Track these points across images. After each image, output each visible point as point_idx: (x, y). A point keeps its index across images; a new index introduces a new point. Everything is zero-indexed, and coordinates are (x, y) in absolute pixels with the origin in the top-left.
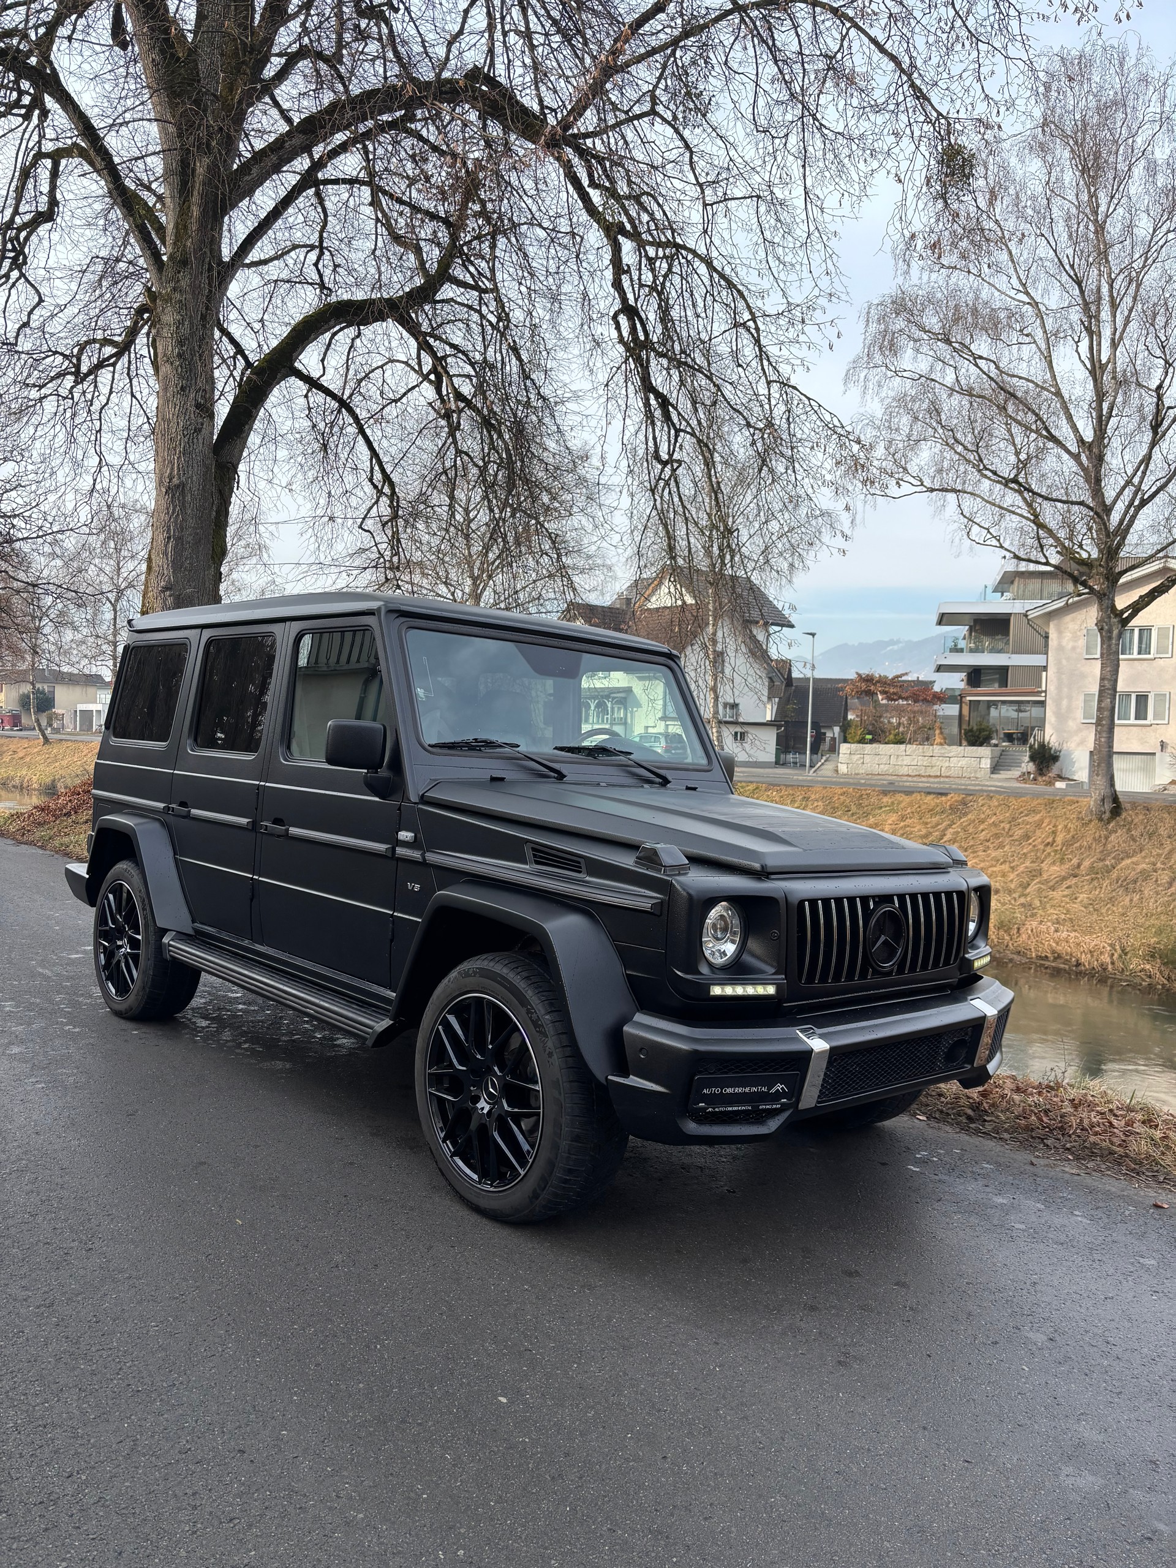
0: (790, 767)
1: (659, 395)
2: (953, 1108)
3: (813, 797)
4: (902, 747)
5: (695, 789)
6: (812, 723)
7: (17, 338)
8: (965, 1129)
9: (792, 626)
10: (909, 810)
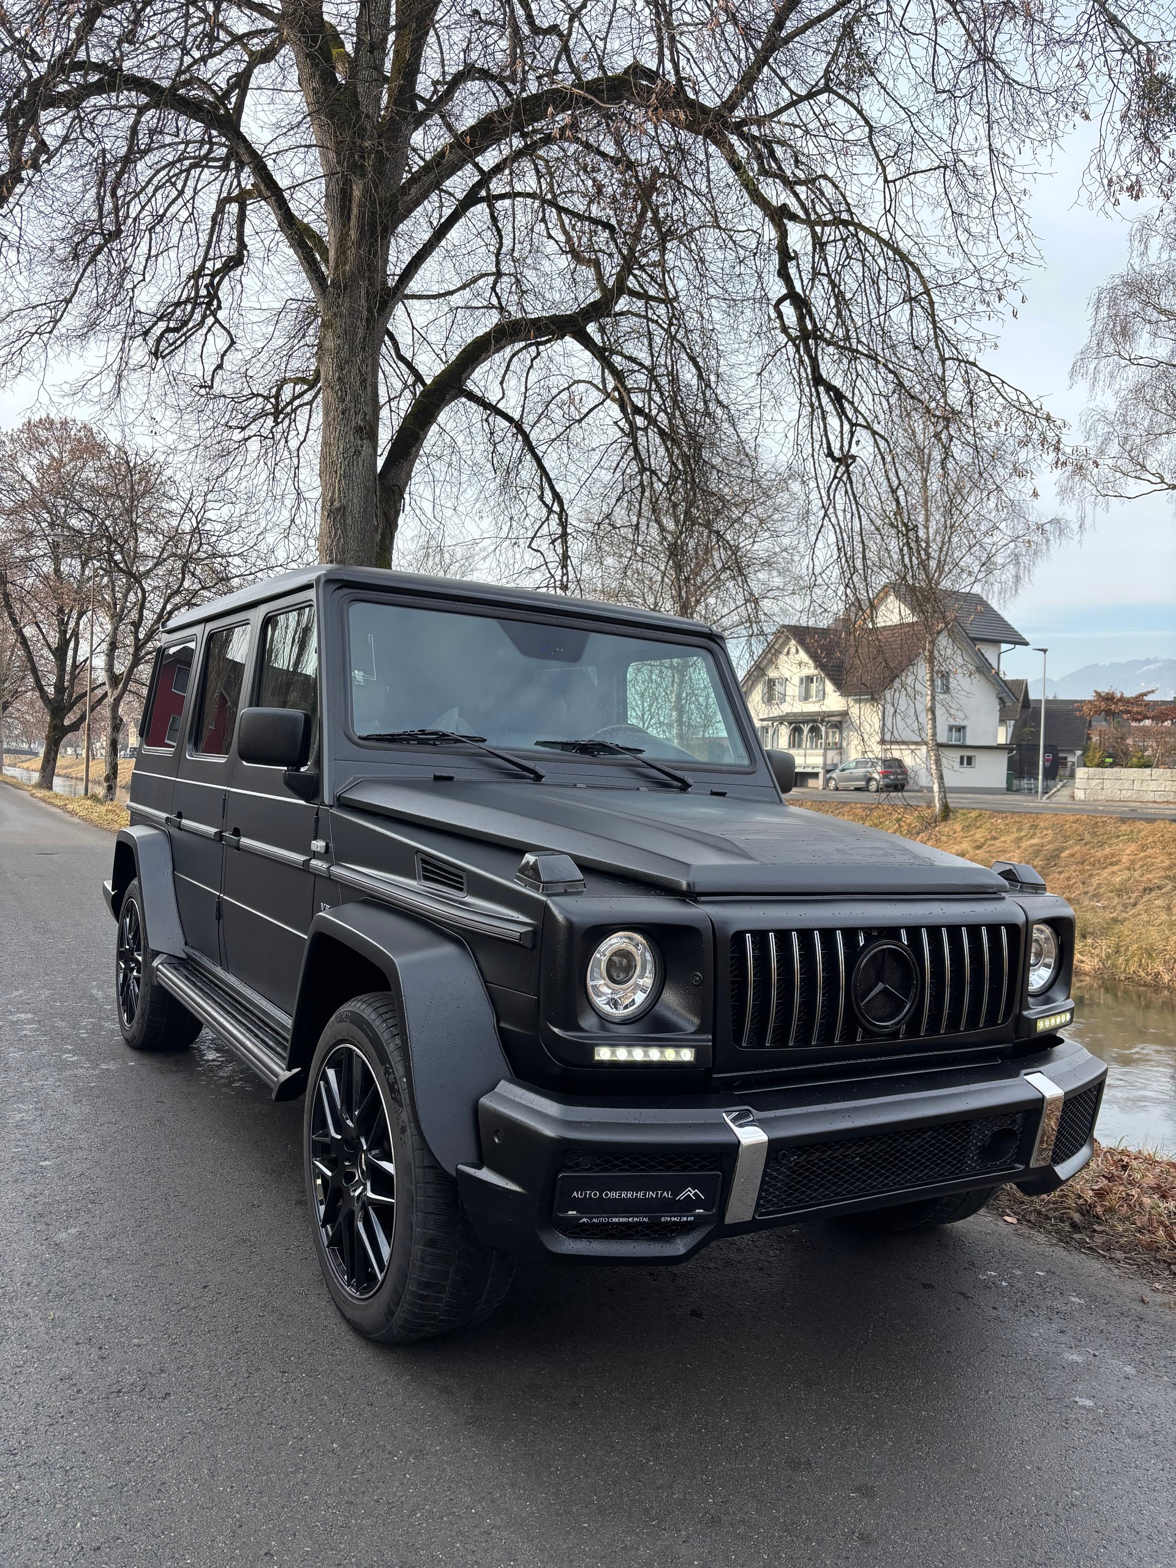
0: (1024, 794)
1: (829, 388)
2: (1056, 1210)
3: (1042, 824)
4: (1148, 771)
5: (723, 794)
6: (1045, 746)
7: (212, 381)
8: (1065, 1241)
9: (1027, 644)
10: (1150, 839)
